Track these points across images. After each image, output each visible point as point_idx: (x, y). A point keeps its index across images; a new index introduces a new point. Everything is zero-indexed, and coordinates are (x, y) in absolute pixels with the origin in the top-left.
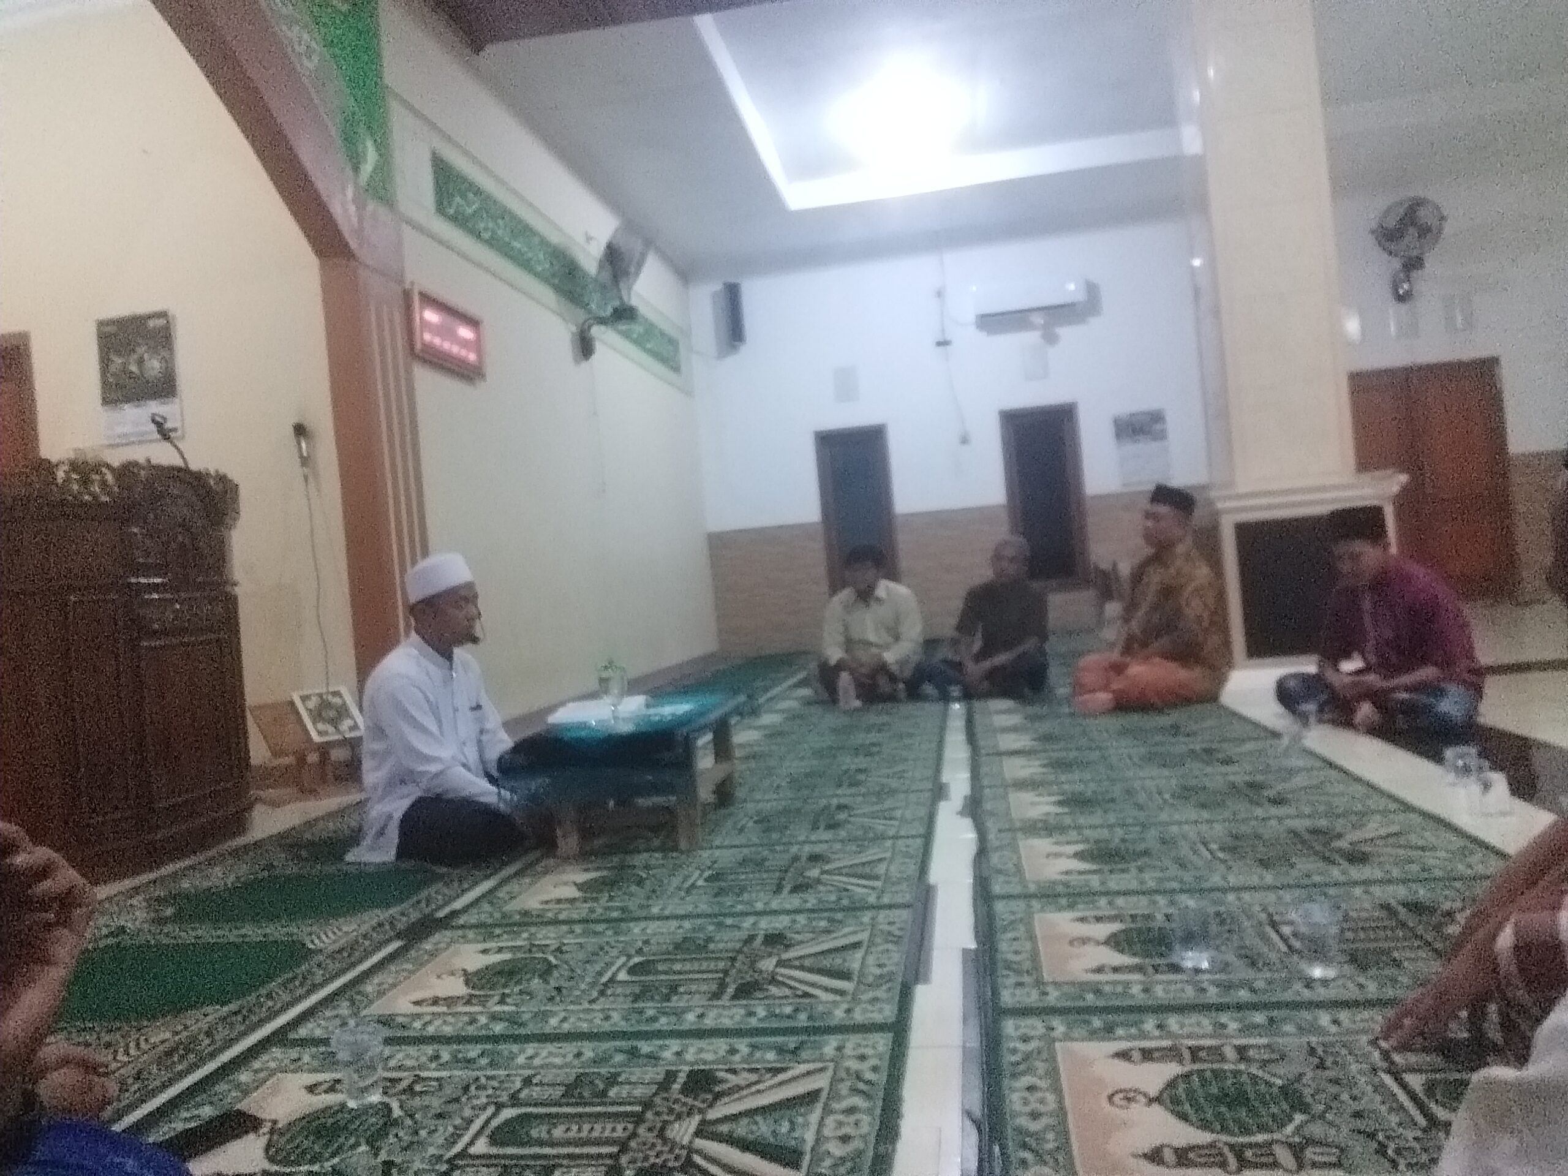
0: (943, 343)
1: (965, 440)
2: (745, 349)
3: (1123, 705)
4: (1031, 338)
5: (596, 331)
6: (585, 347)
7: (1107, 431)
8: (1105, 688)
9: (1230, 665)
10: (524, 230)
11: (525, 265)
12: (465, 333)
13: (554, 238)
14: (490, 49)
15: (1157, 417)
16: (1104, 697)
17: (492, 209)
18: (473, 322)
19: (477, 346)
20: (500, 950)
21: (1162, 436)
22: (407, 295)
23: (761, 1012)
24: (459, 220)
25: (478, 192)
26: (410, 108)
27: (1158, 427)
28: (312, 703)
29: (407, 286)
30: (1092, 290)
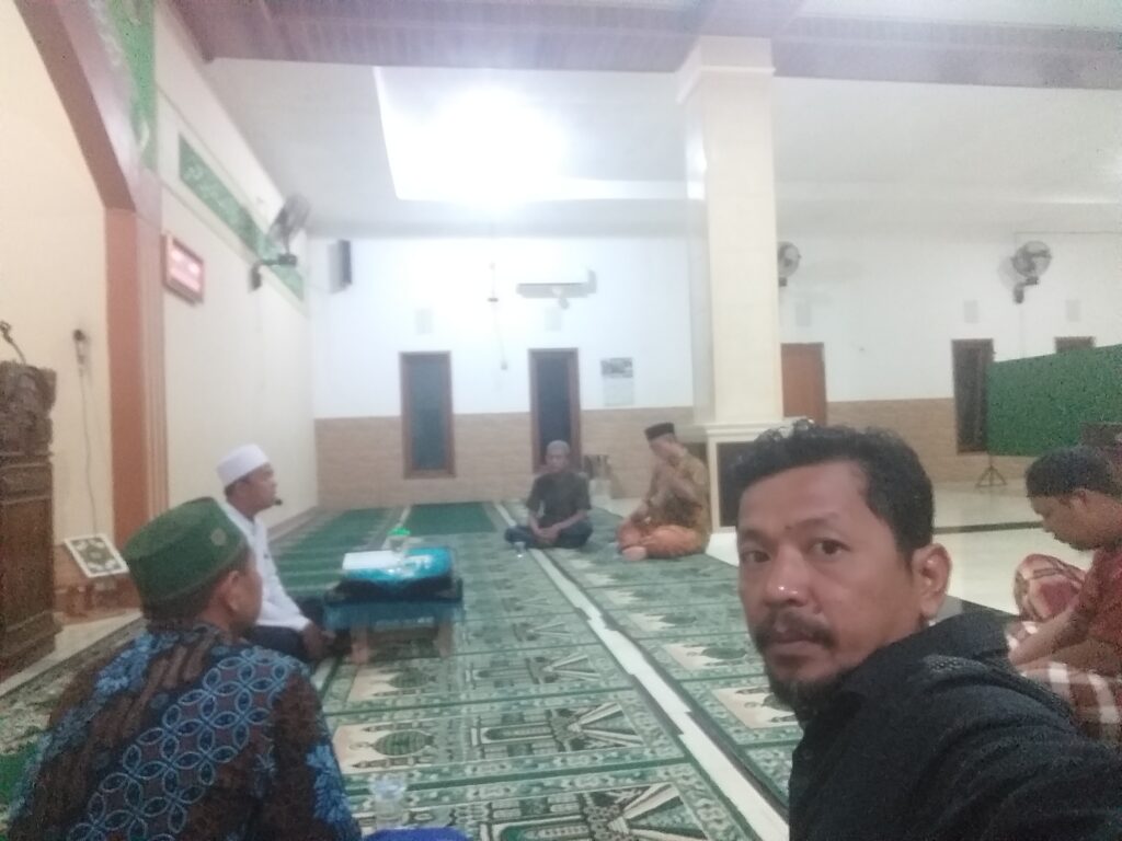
0: (494, 300)
1: (504, 367)
2: (351, 289)
3: (653, 555)
4: (550, 303)
5: (263, 270)
6: (256, 281)
7: (598, 369)
8: (640, 544)
9: (711, 530)
10: (226, 194)
11: (225, 219)
12: (194, 268)
13: (242, 201)
14: (218, 62)
15: (628, 363)
16: (640, 550)
17: (210, 177)
18: (198, 260)
19: (201, 279)
20: (378, 729)
21: (630, 375)
22: (163, 240)
23: (601, 758)
24: (192, 185)
25: (203, 165)
26: (169, 100)
27: (628, 369)
28: (82, 547)
29: (163, 232)
30: (592, 275)
